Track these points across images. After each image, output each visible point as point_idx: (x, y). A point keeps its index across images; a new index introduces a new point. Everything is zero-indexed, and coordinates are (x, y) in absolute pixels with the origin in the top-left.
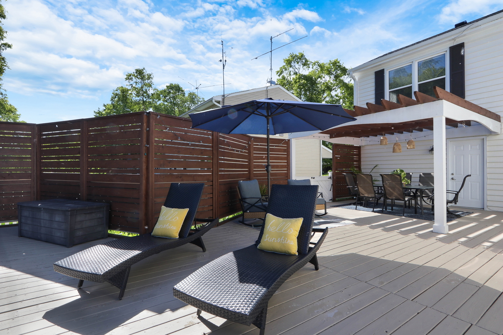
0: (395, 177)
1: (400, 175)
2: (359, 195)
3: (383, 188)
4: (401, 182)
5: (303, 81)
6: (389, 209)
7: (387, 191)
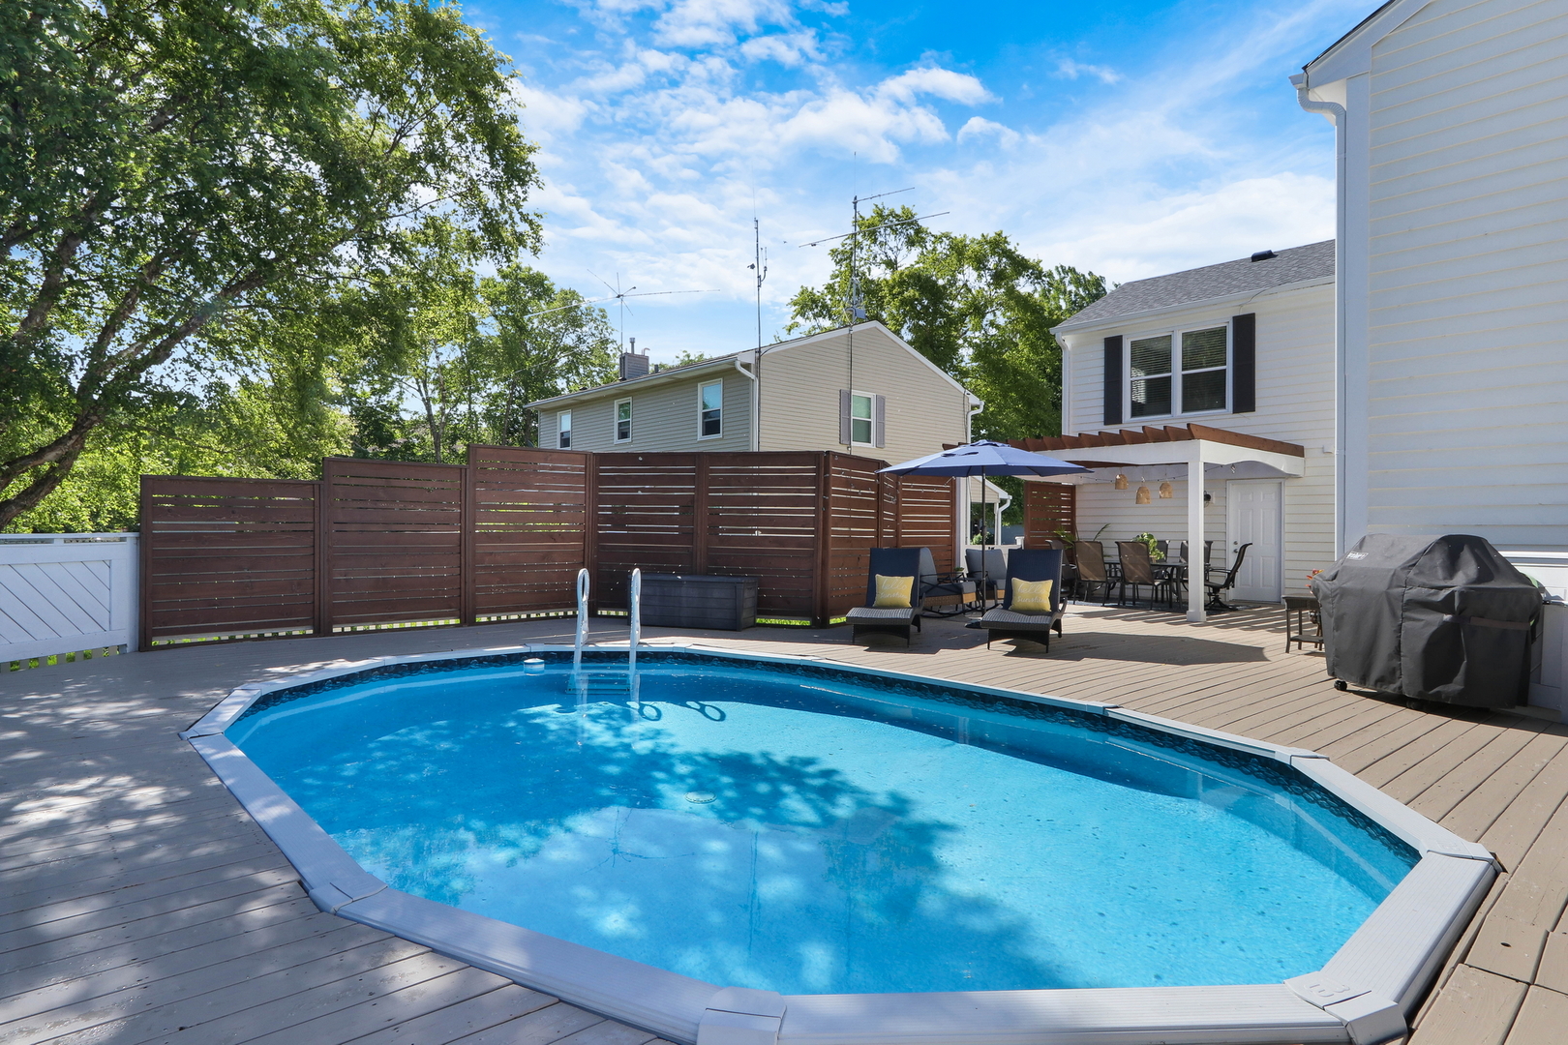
0: (1140, 547)
1: (1146, 543)
2: (1079, 579)
3: (1119, 566)
4: (1148, 555)
5: (910, 293)
6: (1129, 604)
7: (1126, 570)
